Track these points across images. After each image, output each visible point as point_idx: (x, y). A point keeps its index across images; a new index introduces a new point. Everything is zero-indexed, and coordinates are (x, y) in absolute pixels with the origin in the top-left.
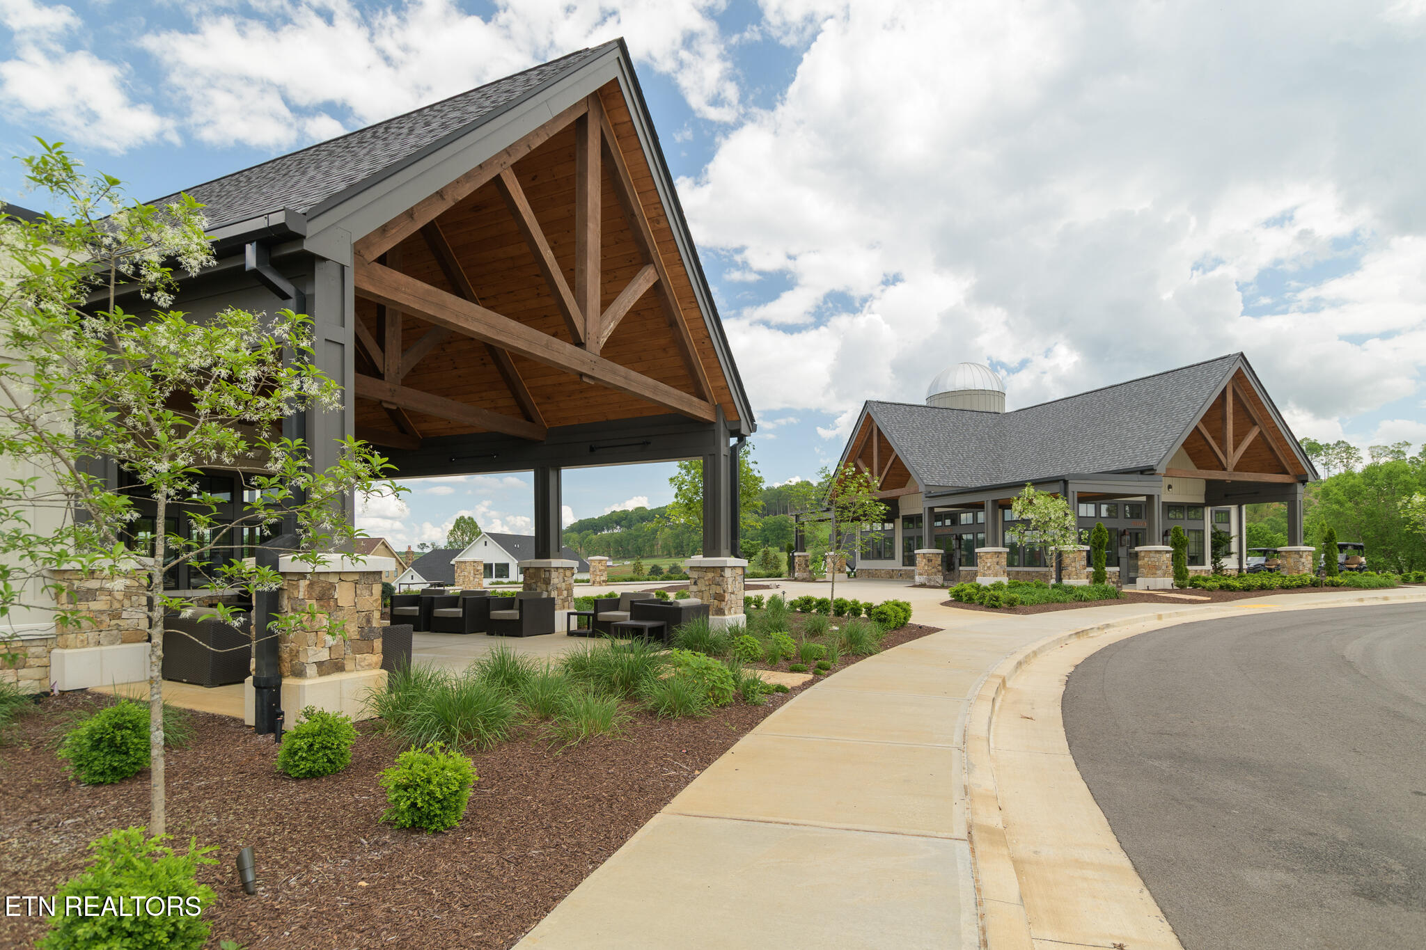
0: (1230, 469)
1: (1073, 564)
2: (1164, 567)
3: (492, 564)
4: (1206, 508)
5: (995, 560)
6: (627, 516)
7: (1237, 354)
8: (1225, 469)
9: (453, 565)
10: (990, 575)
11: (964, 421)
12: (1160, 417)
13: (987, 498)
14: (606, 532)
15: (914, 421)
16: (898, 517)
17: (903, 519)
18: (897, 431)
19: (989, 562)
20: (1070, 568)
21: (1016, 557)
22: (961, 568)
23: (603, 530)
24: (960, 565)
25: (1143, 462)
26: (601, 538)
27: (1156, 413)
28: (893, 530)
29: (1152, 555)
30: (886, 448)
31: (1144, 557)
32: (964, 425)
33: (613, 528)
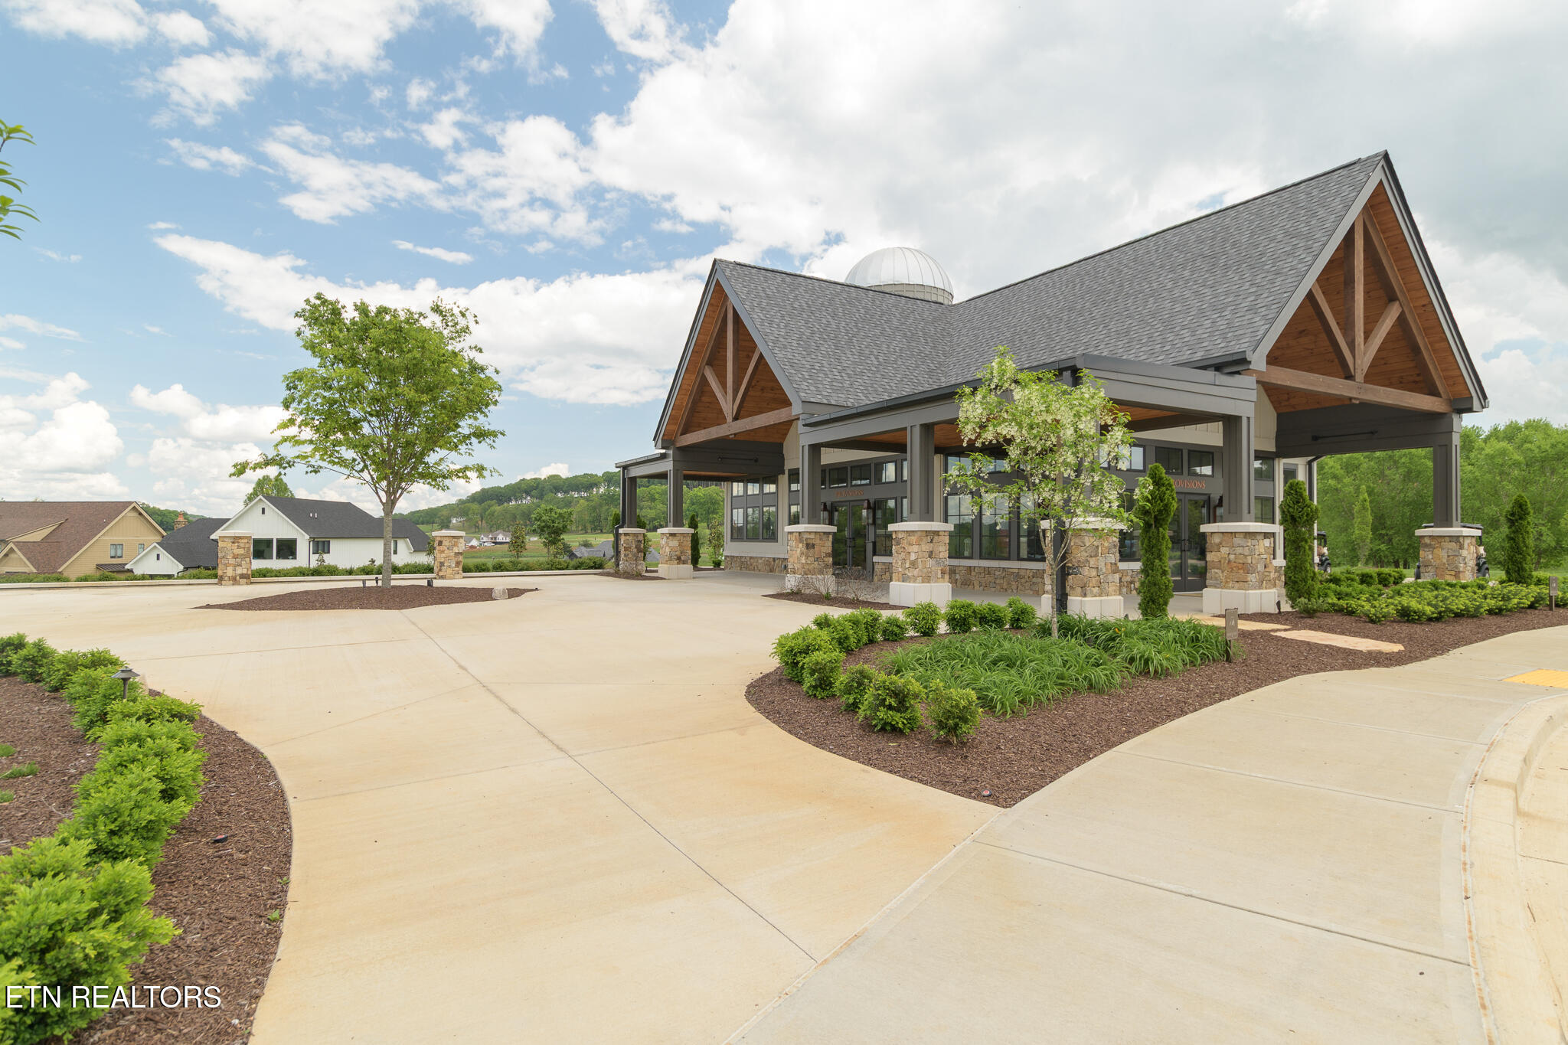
0: (1360, 377)
1: (1092, 562)
2: (1260, 567)
3: (272, 540)
4: (1276, 461)
5: (926, 547)
6: (538, 485)
7: (1376, 155)
8: (1349, 377)
9: (216, 541)
10: (914, 579)
11: (884, 307)
12: (1236, 272)
13: (911, 421)
14: (514, 503)
15: (796, 298)
16: (784, 473)
17: (790, 475)
18: (763, 309)
19: (915, 551)
20: (1086, 571)
21: (967, 541)
22: (876, 559)
23: (510, 500)
24: (875, 554)
25: (1219, 349)
26: (506, 510)
27: (1227, 268)
28: (776, 493)
29: (1237, 541)
30: (745, 343)
31: (1219, 545)
32: (883, 314)
33: (522, 498)
